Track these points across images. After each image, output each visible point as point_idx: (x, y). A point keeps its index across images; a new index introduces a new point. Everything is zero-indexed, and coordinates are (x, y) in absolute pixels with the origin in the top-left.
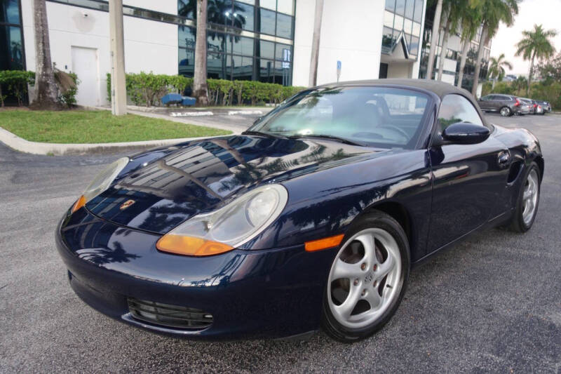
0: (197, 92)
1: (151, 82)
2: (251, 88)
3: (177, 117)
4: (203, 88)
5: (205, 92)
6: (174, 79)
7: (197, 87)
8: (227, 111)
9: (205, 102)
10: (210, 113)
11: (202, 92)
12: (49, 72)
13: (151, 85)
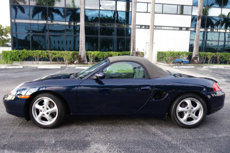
0: (193, 58)
1: (172, 54)
2: (225, 56)
3: (175, 68)
4: (196, 56)
5: (197, 58)
6: (182, 53)
7: (194, 56)
8: (203, 66)
9: (197, 62)
10: (193, 67)
11: (196, 58)
12: (134, 52)
13: (172, 56)
